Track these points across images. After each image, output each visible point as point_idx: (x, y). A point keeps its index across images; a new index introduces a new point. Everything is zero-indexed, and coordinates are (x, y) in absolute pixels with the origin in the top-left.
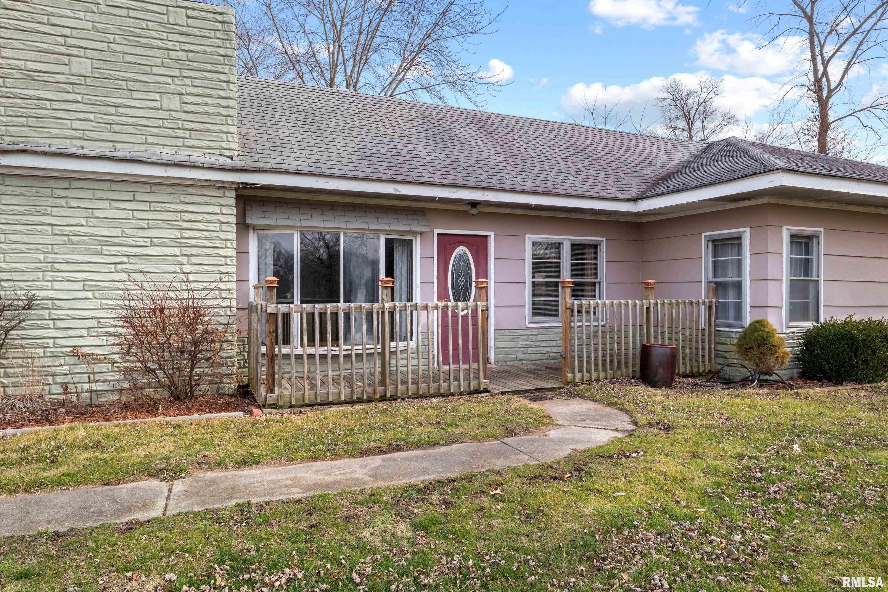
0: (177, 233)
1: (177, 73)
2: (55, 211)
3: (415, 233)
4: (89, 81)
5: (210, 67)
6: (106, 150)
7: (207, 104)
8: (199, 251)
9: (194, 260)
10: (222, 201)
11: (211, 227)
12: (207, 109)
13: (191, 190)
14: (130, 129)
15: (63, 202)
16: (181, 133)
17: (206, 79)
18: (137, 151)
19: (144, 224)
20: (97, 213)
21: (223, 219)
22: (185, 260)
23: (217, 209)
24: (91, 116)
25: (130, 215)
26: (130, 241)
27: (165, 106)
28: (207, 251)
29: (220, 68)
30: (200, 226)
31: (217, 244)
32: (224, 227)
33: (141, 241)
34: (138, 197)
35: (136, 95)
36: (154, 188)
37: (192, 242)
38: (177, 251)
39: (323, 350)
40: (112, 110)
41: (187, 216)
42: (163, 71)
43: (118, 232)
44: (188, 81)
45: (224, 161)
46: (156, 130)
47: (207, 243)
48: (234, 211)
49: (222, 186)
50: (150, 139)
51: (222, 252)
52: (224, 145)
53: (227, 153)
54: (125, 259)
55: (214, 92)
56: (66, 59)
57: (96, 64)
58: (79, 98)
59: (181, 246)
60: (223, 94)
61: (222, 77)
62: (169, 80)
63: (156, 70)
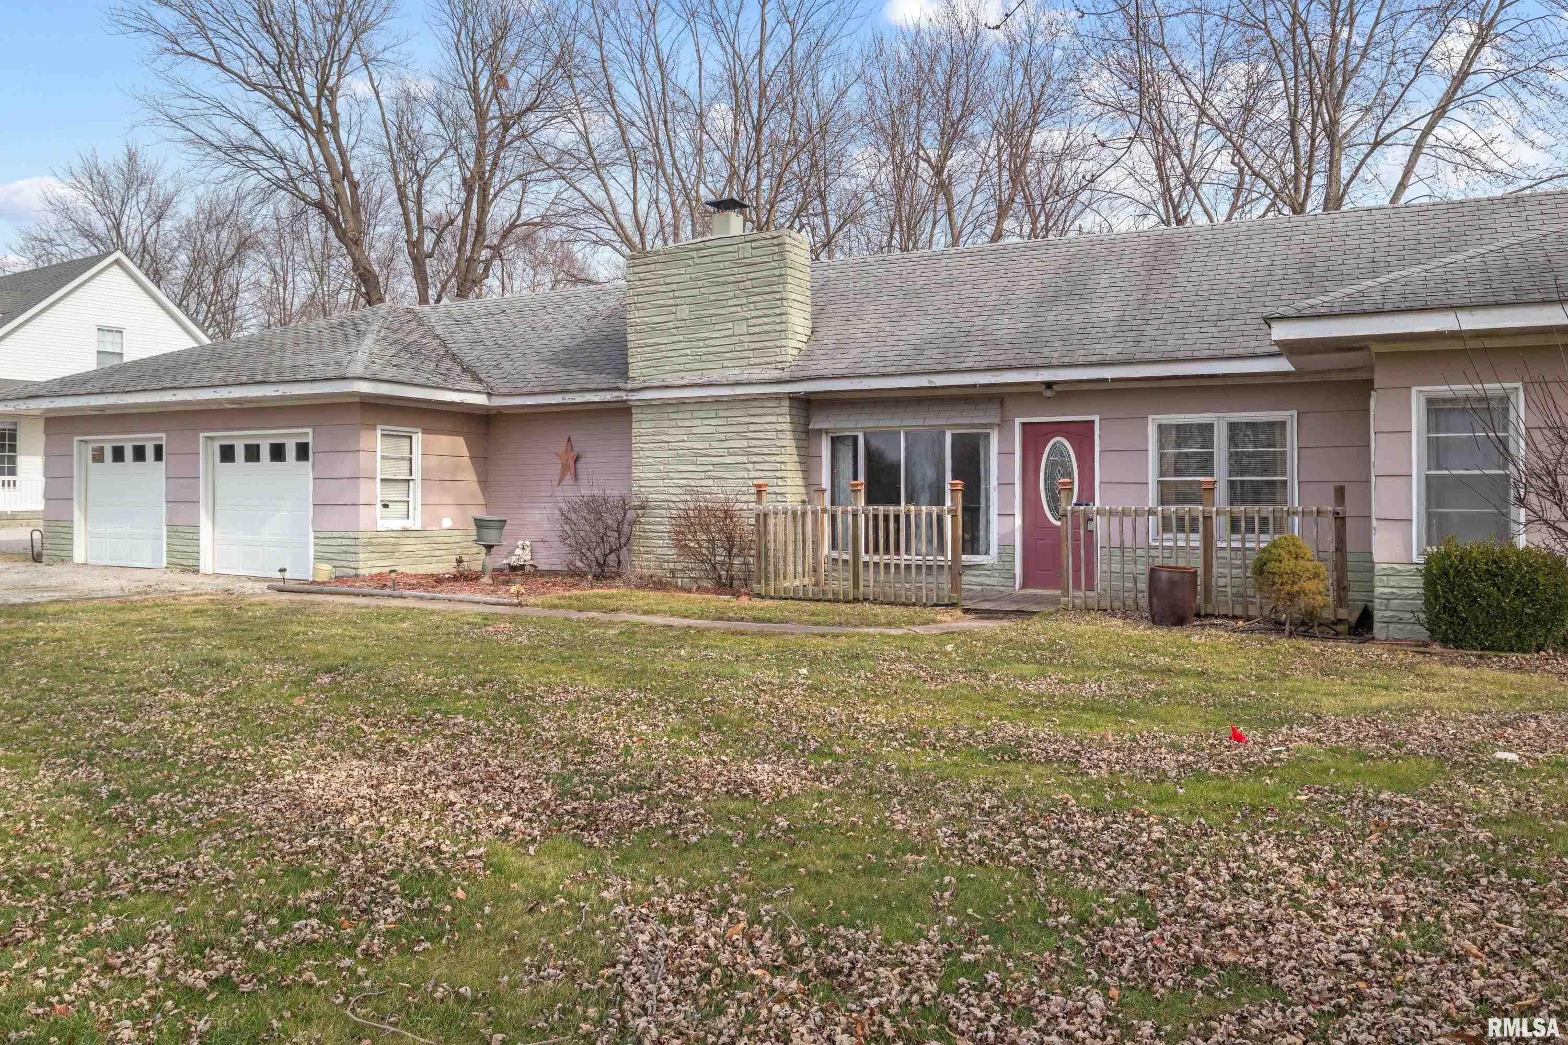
0: (745, 443)
1: (744, 301)
2: (671, 431)
3: (990, 425)
4: (688, 323)
5: (768, 289)
6: (696, 378)
7: (766, 324)
8: (760, 458)
9: (758, 467)
10: (778, 411)
11: (769, 435)
12: (766, 328)
13: (756, 404)
14: (711, 357)
15: (673, 423)
16: (747, 354)
17: (765, 300)
18: (715, 376)
19: (722, 437)
20: (695, 430)
21: (779, 427)
22: (750, 466)
23: (774, 419)
24: (688, 351)
25: (713, 430)
26: (714, 452)
27: (736, 333)
28: (766, 458)
29: (775, 288)
30: (761, 435)
31: (774, 451)
32: (780, 435)
33: (721, 451)
34: (720, 414)
35: (717, 327)
36: (730, 404)
37: (756, 450)
38: (744, 459)
39: (876, 558)
40: (701, 344)
41: (753, 427)
42: (735, 302)
43: (706, 445)
44: (752, 306)
45: (776, 374)
46: (729, 355)
47: (766, 451)
48: (788, 419)
49: (778, 397)
50: (726, 363)
51: (777, 458)
52: (778, 359)
53: (780, 366)
54: (711, 468)
55: (770, 312)
56: (673, 309)
57: (693, 308)
58: (681, 338)
59: (748, 454)
60: (777, 311)
61: (778, 296)
62: (739, 309)
63: (730, 303)
